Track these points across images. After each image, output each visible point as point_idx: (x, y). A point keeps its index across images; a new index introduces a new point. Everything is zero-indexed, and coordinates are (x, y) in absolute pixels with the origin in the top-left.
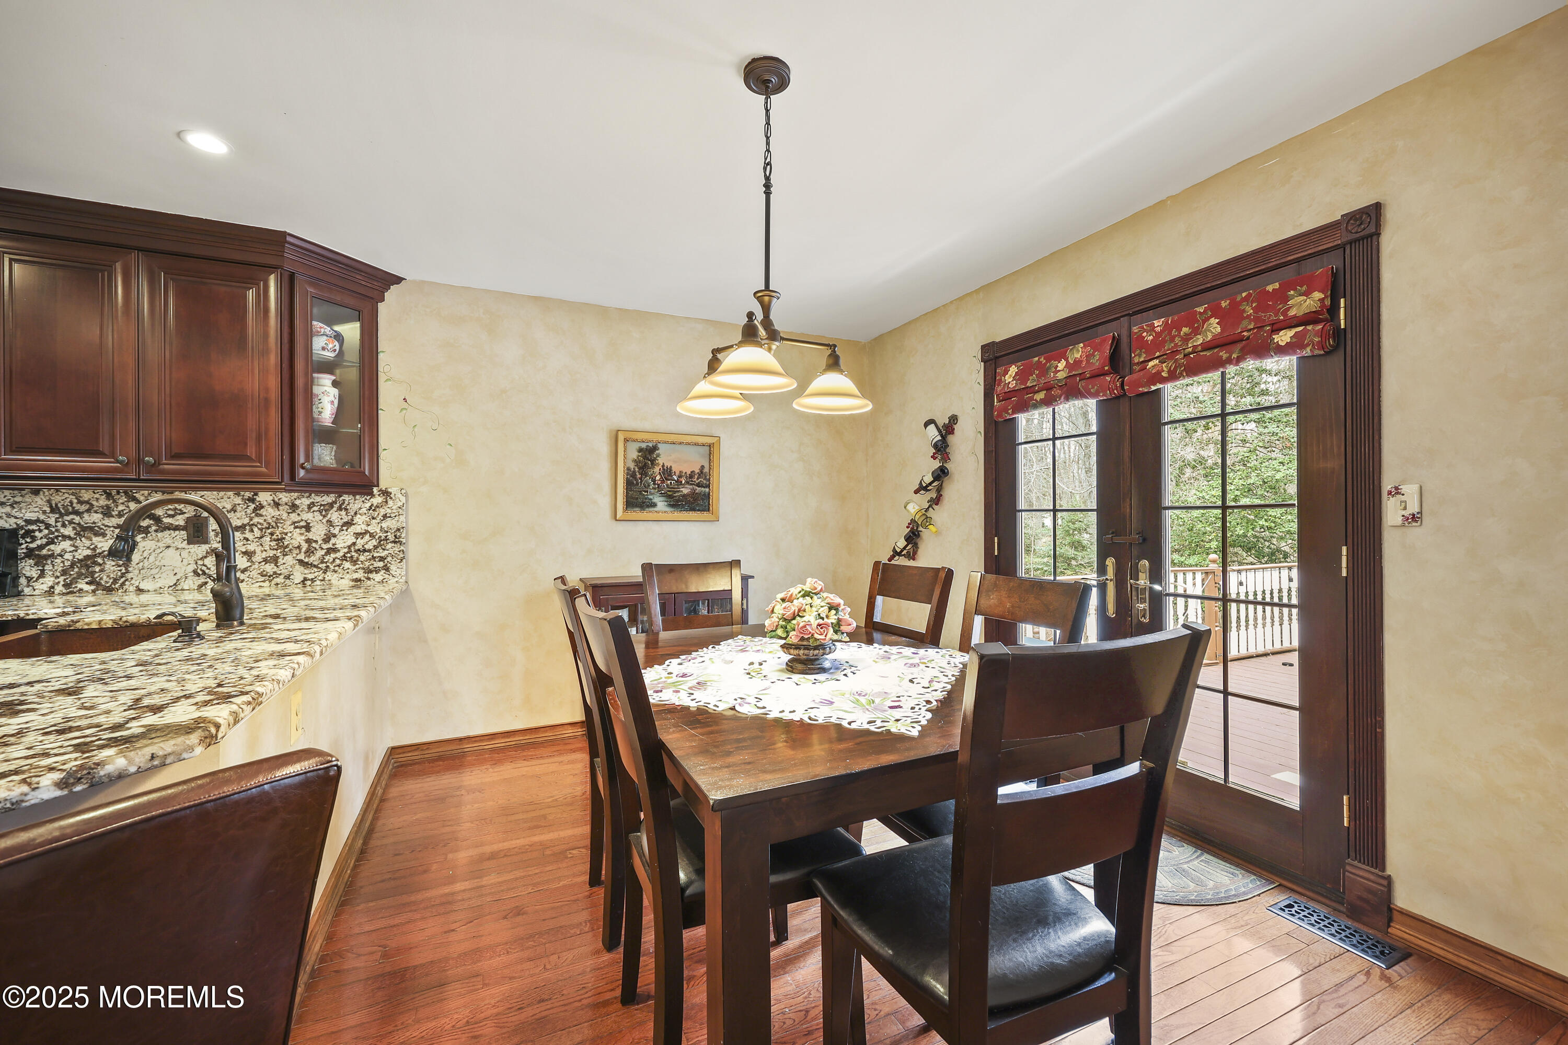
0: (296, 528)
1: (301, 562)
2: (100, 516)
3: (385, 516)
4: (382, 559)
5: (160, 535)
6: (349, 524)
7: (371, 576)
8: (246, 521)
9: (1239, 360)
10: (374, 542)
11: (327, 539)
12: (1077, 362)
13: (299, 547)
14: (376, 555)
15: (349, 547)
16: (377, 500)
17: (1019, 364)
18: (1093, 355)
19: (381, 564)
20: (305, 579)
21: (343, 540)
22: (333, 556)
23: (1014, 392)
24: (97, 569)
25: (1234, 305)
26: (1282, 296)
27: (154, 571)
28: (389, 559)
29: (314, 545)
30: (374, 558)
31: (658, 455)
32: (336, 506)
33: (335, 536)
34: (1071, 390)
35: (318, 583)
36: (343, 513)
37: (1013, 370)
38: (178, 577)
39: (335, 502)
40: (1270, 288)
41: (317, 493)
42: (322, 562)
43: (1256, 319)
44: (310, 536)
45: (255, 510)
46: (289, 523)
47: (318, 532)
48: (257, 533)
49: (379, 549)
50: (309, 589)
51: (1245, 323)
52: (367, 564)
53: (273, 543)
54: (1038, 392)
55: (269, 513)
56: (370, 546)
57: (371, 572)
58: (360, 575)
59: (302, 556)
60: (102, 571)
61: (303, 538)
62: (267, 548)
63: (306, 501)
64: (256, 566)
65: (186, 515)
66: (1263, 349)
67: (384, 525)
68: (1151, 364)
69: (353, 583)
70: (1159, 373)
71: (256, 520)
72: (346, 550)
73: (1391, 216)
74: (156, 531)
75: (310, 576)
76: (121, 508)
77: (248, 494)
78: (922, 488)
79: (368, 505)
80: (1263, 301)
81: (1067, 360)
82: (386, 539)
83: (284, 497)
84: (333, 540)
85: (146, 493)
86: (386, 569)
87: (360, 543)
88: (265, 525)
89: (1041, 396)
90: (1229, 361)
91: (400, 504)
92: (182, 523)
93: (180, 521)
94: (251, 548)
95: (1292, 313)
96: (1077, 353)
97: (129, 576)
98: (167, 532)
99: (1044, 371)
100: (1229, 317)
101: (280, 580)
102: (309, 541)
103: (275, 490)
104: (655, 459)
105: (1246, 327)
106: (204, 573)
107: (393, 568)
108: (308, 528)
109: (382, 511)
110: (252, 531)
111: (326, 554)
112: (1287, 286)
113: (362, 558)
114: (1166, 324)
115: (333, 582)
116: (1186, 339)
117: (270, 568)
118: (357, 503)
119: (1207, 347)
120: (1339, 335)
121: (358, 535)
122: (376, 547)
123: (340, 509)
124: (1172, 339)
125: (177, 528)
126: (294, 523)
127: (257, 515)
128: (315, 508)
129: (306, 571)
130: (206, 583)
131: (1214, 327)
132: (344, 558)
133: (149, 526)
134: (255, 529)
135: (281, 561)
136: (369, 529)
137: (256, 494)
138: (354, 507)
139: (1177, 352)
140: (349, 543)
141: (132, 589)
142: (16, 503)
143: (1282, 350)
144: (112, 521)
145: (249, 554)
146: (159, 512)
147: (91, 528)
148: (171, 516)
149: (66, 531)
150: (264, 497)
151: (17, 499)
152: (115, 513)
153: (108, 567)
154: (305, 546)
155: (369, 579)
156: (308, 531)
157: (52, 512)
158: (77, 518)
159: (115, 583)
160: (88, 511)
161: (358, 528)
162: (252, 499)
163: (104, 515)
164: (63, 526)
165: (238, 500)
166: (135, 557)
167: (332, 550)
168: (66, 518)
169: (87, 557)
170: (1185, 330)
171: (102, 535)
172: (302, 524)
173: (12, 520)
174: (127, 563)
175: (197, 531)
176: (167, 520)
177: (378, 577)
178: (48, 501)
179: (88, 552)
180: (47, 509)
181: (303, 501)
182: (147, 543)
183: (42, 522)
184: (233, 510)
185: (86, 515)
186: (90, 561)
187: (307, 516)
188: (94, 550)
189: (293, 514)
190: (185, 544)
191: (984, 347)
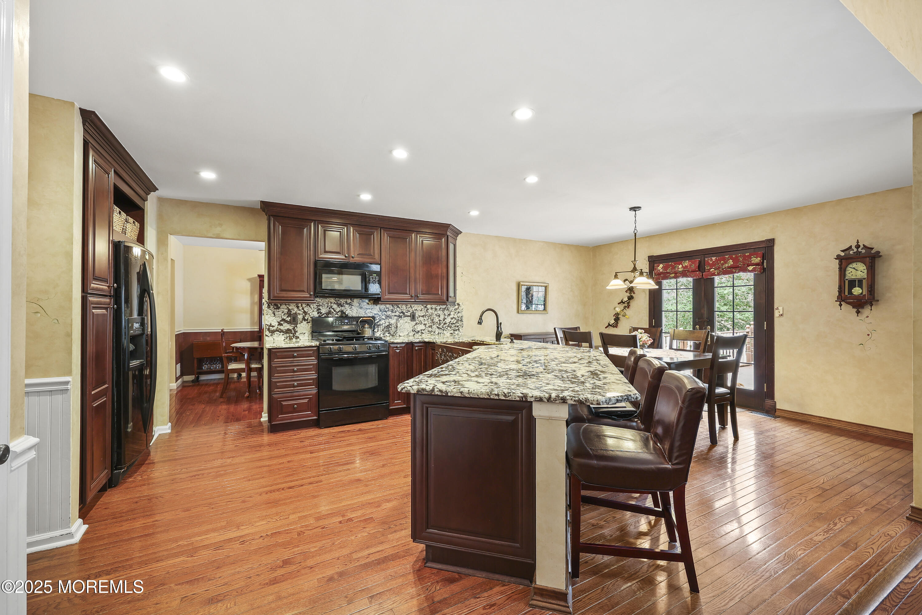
0: (436, 316)
1: (437, 327)
2: (391, 312)
3: (458, 312)
4: (458, 326)
5: (404, 318)
6: (449, 315)
7: (455, 332)
8: (424, 314)
9: (738, 272)
10: (456, 321)
11: (444, 320)
12: (686, 267)
13: (437, 323)
14: (456, 325)
15: (449, 322)
16: (457, 307)
17: (664, 264)
18: (692, 265)
19: (457, 328)
20: (439, 333)
21: (448, 320)
22: (445, 325)
23: (662, 273)
24: (390, 329)
25: (737, 257)
26: (750, 257)
27: (403, 330)
28: (459, 326)
29: (441, 322)
30: (456, 326)
31: (531, 290)
32: (446, 309)
33: (446, 319)
34: (684, 274)
35: (442, 334)
36: (448, 311)
37: (661, 266)
38: (408, 332)
39: (446, 308)
40: (747, 254)
41: (442, 305)
42: (443, 327)
43: (743, 262)
44: (440, 319)
45: (427, 310)
46: (435, 314)
47: (442, 318)
48: (427, 318)
50: (439, 336)
51: (740, 263)
52: (454, 328)
53: (431, 321)
54: (671, 274)
55: (430, 311)
56: (454, 322)
57: (455, 331)
58: (452, 332)
59: (438, 326)
60: (391, 330)
61: (438, 319)
62: (429, 323)
63: (439, 307)
64: (427, 328)
65: (411, 312)
66: (744, 269)
67: (458, 315)
68: (711, 270)
69: (450, 334)
70: (714, 273)
71: (427, 313)
73: (776, 242)
75: (440, 332)
76: (396, 310)
78: (622, 302)
79: (454, 308)
80: (745, 257)
81: (682, 265)
82: (459, 320)
83: (434, 306)
84: (445, 320)
85: (401, 305)
86: (459, 330)
87: (452, 321)
88: (429, 315)
89: (673, 275)
90: (735, 272)
91: (462, 308)
92: (410, 315)
93: (409, 314)
94: (426, 322)
95: (753, 262)
96: (686, 263)
97: (397, 331)
98: (406, 317)
99: (674, 268)
100: (735, 260)
101: (432, 333)
102: (439, 320)
103: (431, 304)
104: (530, 292)
105: (740, 264)
106: (415, 331)
107: (460, 329)
108: (439, 316)
109: (458, 311)
110: (426, 317)
111: (444, 325)
112: (751, 255)
113: (453, 326)
114: (716, 259)
115: (445, 334)
116: (723, 264)
117: (430, 329)
118: (452, 308)
119: (729, 267)
120: (764, 269)
121: (452, 318)
122: (456, 322)
123: (447, 310)
124: (718, 264)
125: (408, 316)
126: (436, 314)
127: (428, 312)
128: (441, 310)
130: (415, 334)
131: (731, 262)
132: (448, 326)
133: (402, 316)
134: (427, 316)
135: (433, 327)
136: (454, 316)
137: (427, 305)
138: (450, 309)
139: (720, 268)
140: (449, 321)
141: (398, 335)
142: (372, 308)
143: (750, 271)
144: (394, 314)
145: (425, 324)
146: (404, 311)
147: (389, 316)
148: (407, 312)
149: (384, 317)
150: (429, 306)
151: (373, 307)
152: (394, 311)
153: (392, 328)
154: (439, 322)
155: (454, 333)
156: (439, 317)
157: (380, 311)
158: (386, 313)
159: (394, 334)
160: (388, 311)
161: (452, 316)
162: (426, 307)
163: (392, 312)
164: (383, 315)
165: (423, 308)
166: (399, 325)
167: (445, 323)
168: (384, 313)
169: (388, 325)
170: (722, 262)
171: (392, 318)
172: (438, 315)
173: (372, 314)
174: (397, 327)
175: (413, 317)
176: (406, 314)
177: (456, 332)
178: (379, 308)
179: (388, 324)
180: (379, 311)
181: (438, 308)
182: (401, 321)
183: (378, 314)
184: (421, 310)
185: (388, 312)
186: (388, 327)
187: (439, 312)
188: (389, 323)
189: (436, 312)
190: (410, 321)
191: (649, 257)
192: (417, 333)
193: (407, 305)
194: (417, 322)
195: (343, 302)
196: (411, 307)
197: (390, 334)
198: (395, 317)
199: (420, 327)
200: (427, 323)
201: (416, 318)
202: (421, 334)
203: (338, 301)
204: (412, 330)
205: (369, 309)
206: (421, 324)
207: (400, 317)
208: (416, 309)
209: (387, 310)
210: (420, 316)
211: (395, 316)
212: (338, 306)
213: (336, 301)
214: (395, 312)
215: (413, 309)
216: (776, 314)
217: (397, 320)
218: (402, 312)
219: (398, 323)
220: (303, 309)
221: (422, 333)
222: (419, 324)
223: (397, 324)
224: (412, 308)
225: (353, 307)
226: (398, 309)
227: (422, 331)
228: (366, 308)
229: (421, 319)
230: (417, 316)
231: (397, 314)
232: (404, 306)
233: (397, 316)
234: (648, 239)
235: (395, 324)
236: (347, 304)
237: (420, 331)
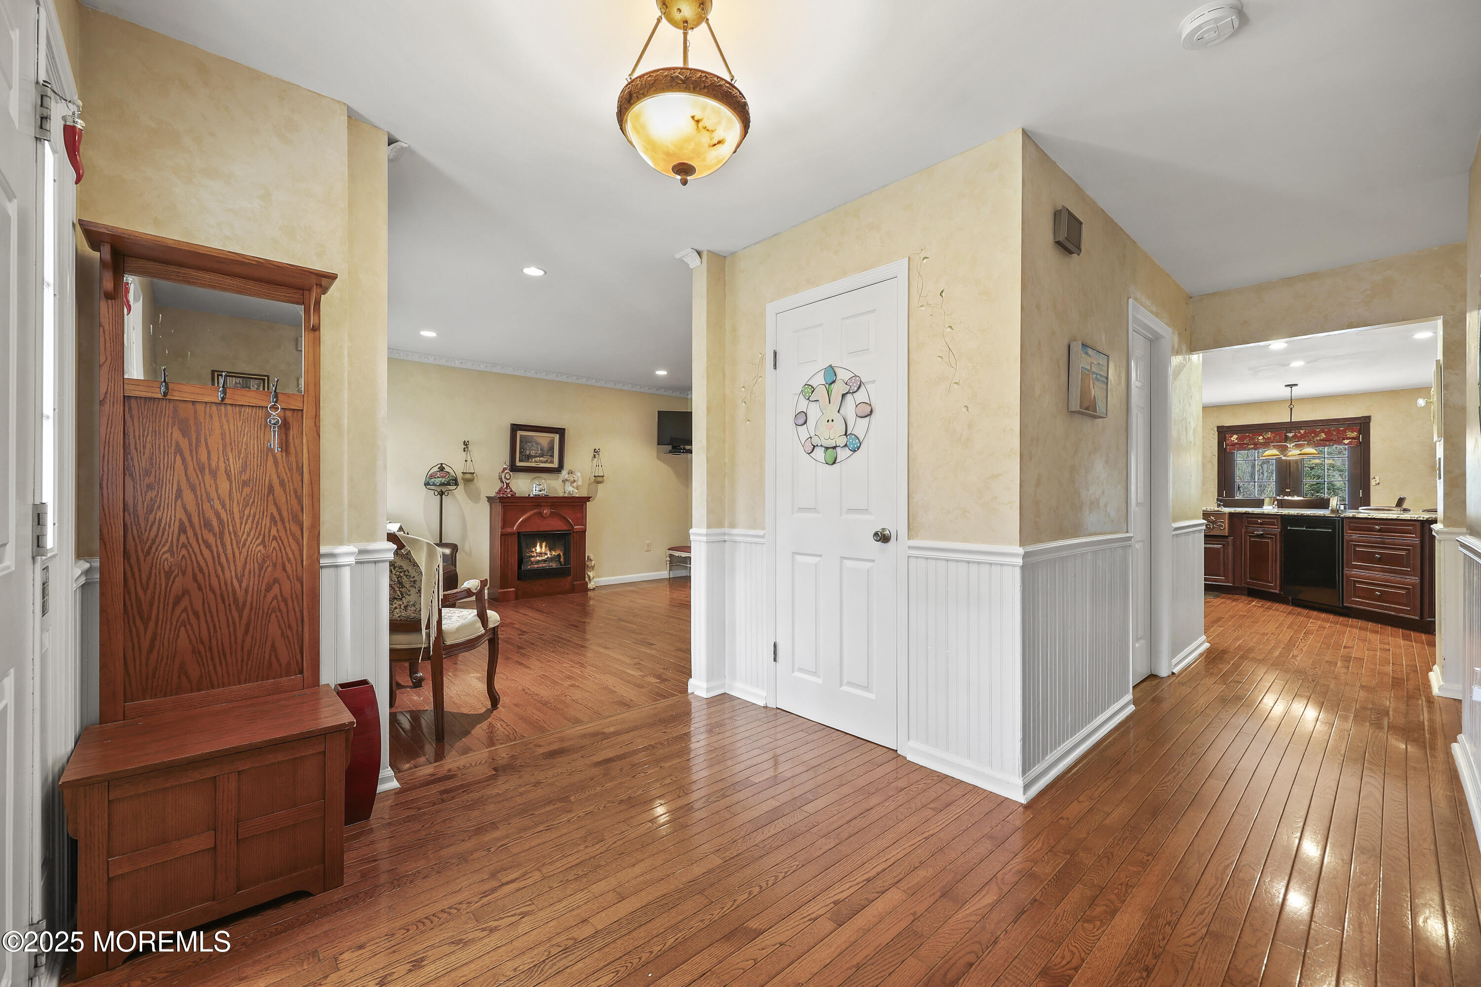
9: (1331, 445)
12: (1268, 438)
17: (1238, 435)
23: (1237, 444)
25: (1329, 431)
26: (1344, 431)
37: (1235, 436)
40: (1340, 429)
43: (1337, 436)
51: (1333, 436)
54: (1249, 445)
66: (1340, 442)
73: (1372, 419)
80: (1338, 431)
81: (1263, 437)
89: (1252, 446)
90: (1329, 445)
95: (1348, 436)
96: (1269, 435)
99: (1252, 439)
100: (1328, 434)
105: (1334, 438)
112: (1345, 429)
114: (1305, 432)
116: (1313, 437)
119: (1321, 440)
120: (1360, 443)
124: (1309, 437)
131: (1323, 436)
143: (1345, 444)
170: (1313, 435)
191: (1218, 427)
216: (1373, 482)
234: (1215, 408)
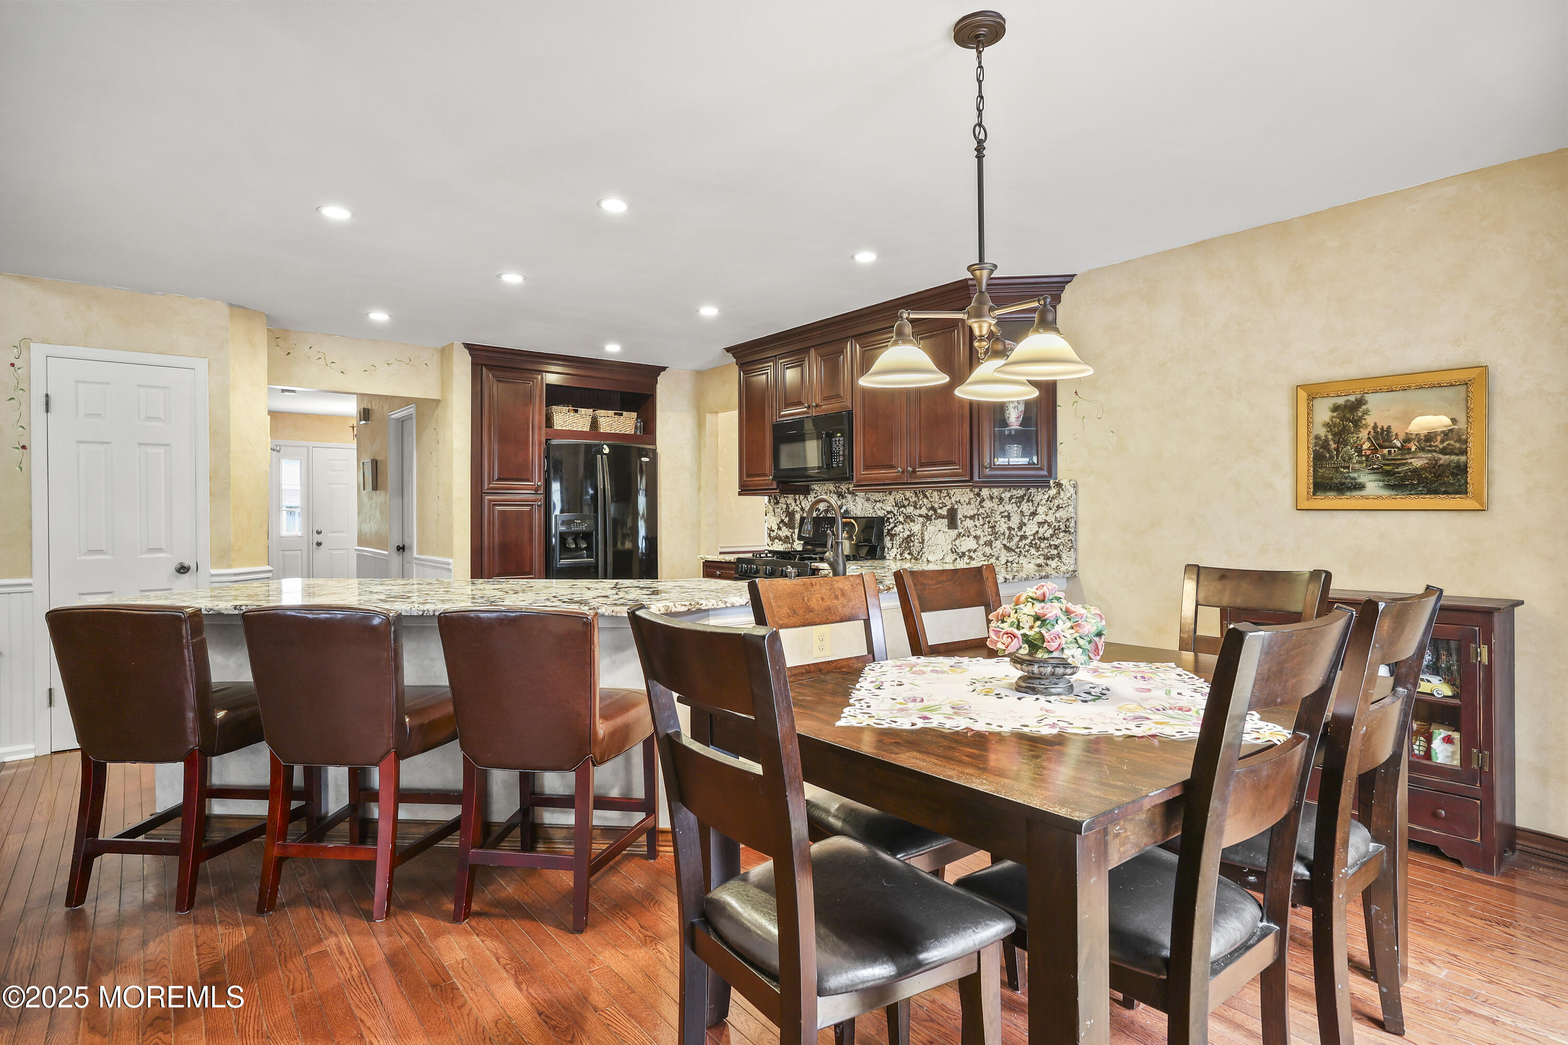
0: (1002, 517)
1: (1005, 545)
2: (912, 508)
3: (1058, 507)
4: (1056, 547)
5: (936, 521)
6: (1034, 514)
7: (1049, 562)
8: (975, 511)
10: (1051, 531)
11: (1020, 529)
13: (1004, 534)
14: (1052, 543)
15: (1034, 535)
16: (1053, 492)
19: (1055, 552)
20: (1007, 561)
21: (1031, 528)
22: (1024, 542)
24: (912, 544)
27: (934, 548)
28: (1061, 547)
29: (1012, 532)
30: (1050, 545)
31: (1366, 413)
32: (1026, 498)
33: (1025, 525)
35: (1015, 565)
36: (1030, 504)
38: (944, 553)
39: (1025, 495)
41: (1015, 487)
42: (1017, 547)
44: (1011, 524)
45: (980, 503)
46: (998, 513)
47: (1015, 522)
48: (981, 522)
49: (1054, 538)
50: (1009, 569)
52: (1046, 551)
53: (990, 530)
55: (988, 504)
56: (1047, 535)
57: (1048, 558)
58: (1041, 561)
59: (1005, 542)
60: (913, 546)
61: (1006, 526)
62: (987, 534)
63: (1008, 495)
64: (980, 548)
65: (948, 507)
67: (1058, 515)
69: (1036, 568)
71: (981, 510)
72: (1032, 538)
74: (935, 519)
75: (1010, 559)
76: (921, 502)
77: (977, 490)
79: (1046, 497)
82: (1059, 528)
83: (996, 492)
84: (1024, 529)
85: (930, 491)
86: (1059, 556)
87: (1041, 530)
88: (986, 515)
91: (1069, 495)
92: (945, 513)
94: (979, 533)
98: (939, 520)
101: (993, 560)
102: (1010, 529)
103: (990, 487)
104: (1361, 418)
106: (956, 552)
107: (1064, 556)
108: (1009, 517)
109: (1056, 502)
110: (978, 520)
111: (1021, 540)
113: (1043, 545)
115: (1024, 565)
117: (988, 550)
118: (1040, 496)
121: (1041, 524)
122: (1052, 536)
123: (1028, 501)
125: (943, 517)
126: (1001, 513)
127: (981, 507)
128: (1013, 501)
129: (1008, 555)
130: (956, 559)
132: (1031, 545)
133: (932, 516)
134: (980, 518)
135: (994, 545)
136: (1047, 518)
137: (980, 490)
138: (1037, 499)
140: (1034, 532)
141: (925, 560)
142: (884, 500)
144: (917, 512)
145: (977, 538)
146: (936, 506)
147: (909, 516)
148: (941, 508)
149: (901, 519)
150: (985, 492)
151: (885, 498)
152: (918, 506)
153: (916, 543)
154: (1007, 533)
155: (1047, 565)
156: (1009, 520)
157: (896, 506)
158: (904, 510)
159: (918, 555)
160: (908, 505)
161: (1039, 518)
162: (978, 495)
163: (914, 507)
164: (900, 515)
165: (972, 495)
166: (926, 538)
167: (1023, 537)
168: (901, 510)
169: (909, 536)
171: (914, 521)
172: (1006, 514)
173: (883, 511)
174: (923, 540)
175: (952, 519)
176: (939, 511)
177: (1053, 564)
178: (895, 499)
179: (908, 533)
180: (894, 504)
181: (1006, 495)
182: (931, 528)
183: (892, 512)
184: (969, 503)
185: (907, 508)
186: (908, 539)
187: (1009, 507)
188: (910, 531)
189: (1001, 506)
190: (946, 529)
192: (960, 557)
193: (941, 491)
194: (961, 530)
195: (844, 489)
196: (948, 494)
197: (912, 555)
198: (920, 518)
199: (967, 544)
200: (982, 534)
201: (959, 521)
202: (968, 561)
203: (839, 487)
204: (951, 550)
205: (879, 501)
206: (968, 537)
207: (928, 518)
208: (957, 500)
209: (906, 503)
210: (966, 517)
211: (920, 516)
212: (839, 497)
213: (836, 488)
214: (921, 508)
215: (953, 499)
217: (923, 525)
218: (933, 508)
219: (926, 533)
220: (800, 504)
221: (971, 558)
222: (964, 535)
223: (922, 533)
224: (950, 498)
225: (857, 497)
226: (925, 500)
227: (972, 554)
228: (876, 501)
229: (969, 523)
230: (960, 516)
231: (924, 511)
232: (935, 493)
233: (924, 517)
235: (919, 534)
236: (850, 494)
237: (967, 553)
